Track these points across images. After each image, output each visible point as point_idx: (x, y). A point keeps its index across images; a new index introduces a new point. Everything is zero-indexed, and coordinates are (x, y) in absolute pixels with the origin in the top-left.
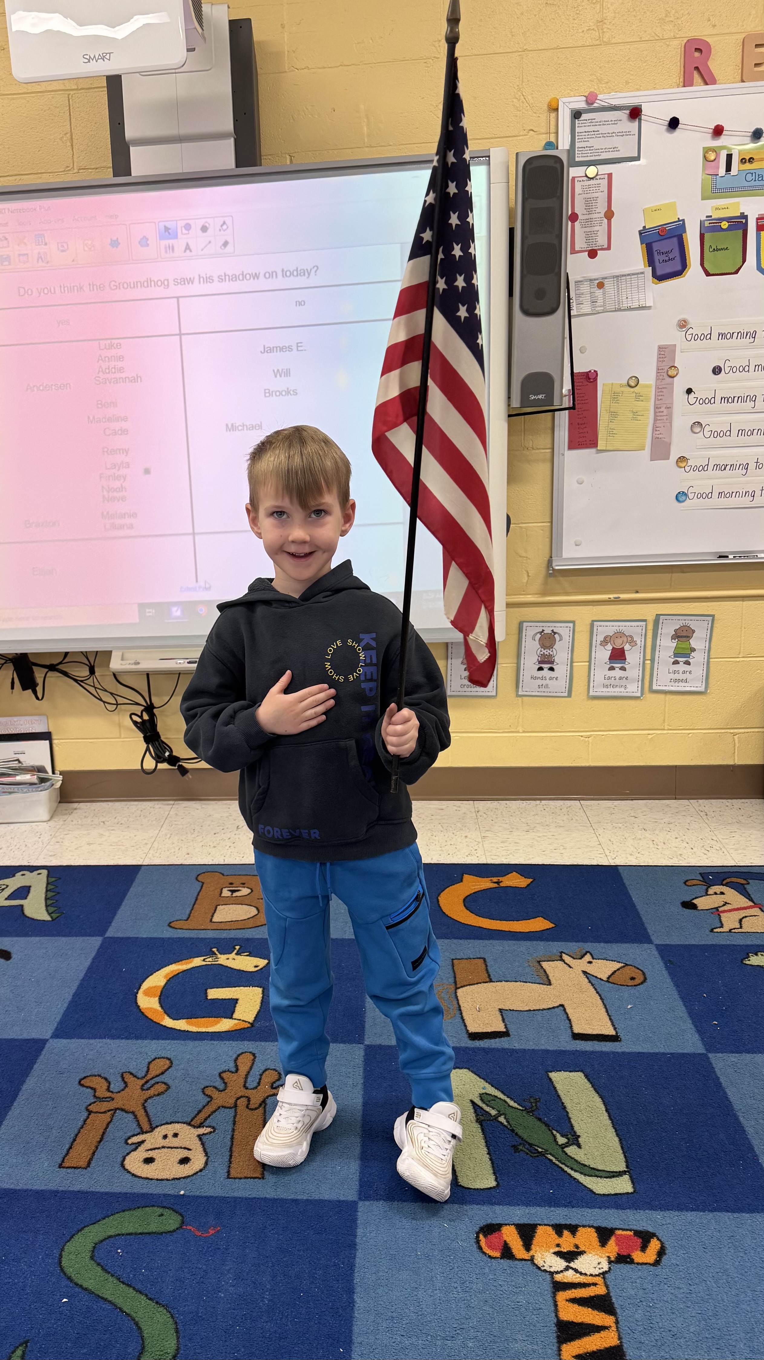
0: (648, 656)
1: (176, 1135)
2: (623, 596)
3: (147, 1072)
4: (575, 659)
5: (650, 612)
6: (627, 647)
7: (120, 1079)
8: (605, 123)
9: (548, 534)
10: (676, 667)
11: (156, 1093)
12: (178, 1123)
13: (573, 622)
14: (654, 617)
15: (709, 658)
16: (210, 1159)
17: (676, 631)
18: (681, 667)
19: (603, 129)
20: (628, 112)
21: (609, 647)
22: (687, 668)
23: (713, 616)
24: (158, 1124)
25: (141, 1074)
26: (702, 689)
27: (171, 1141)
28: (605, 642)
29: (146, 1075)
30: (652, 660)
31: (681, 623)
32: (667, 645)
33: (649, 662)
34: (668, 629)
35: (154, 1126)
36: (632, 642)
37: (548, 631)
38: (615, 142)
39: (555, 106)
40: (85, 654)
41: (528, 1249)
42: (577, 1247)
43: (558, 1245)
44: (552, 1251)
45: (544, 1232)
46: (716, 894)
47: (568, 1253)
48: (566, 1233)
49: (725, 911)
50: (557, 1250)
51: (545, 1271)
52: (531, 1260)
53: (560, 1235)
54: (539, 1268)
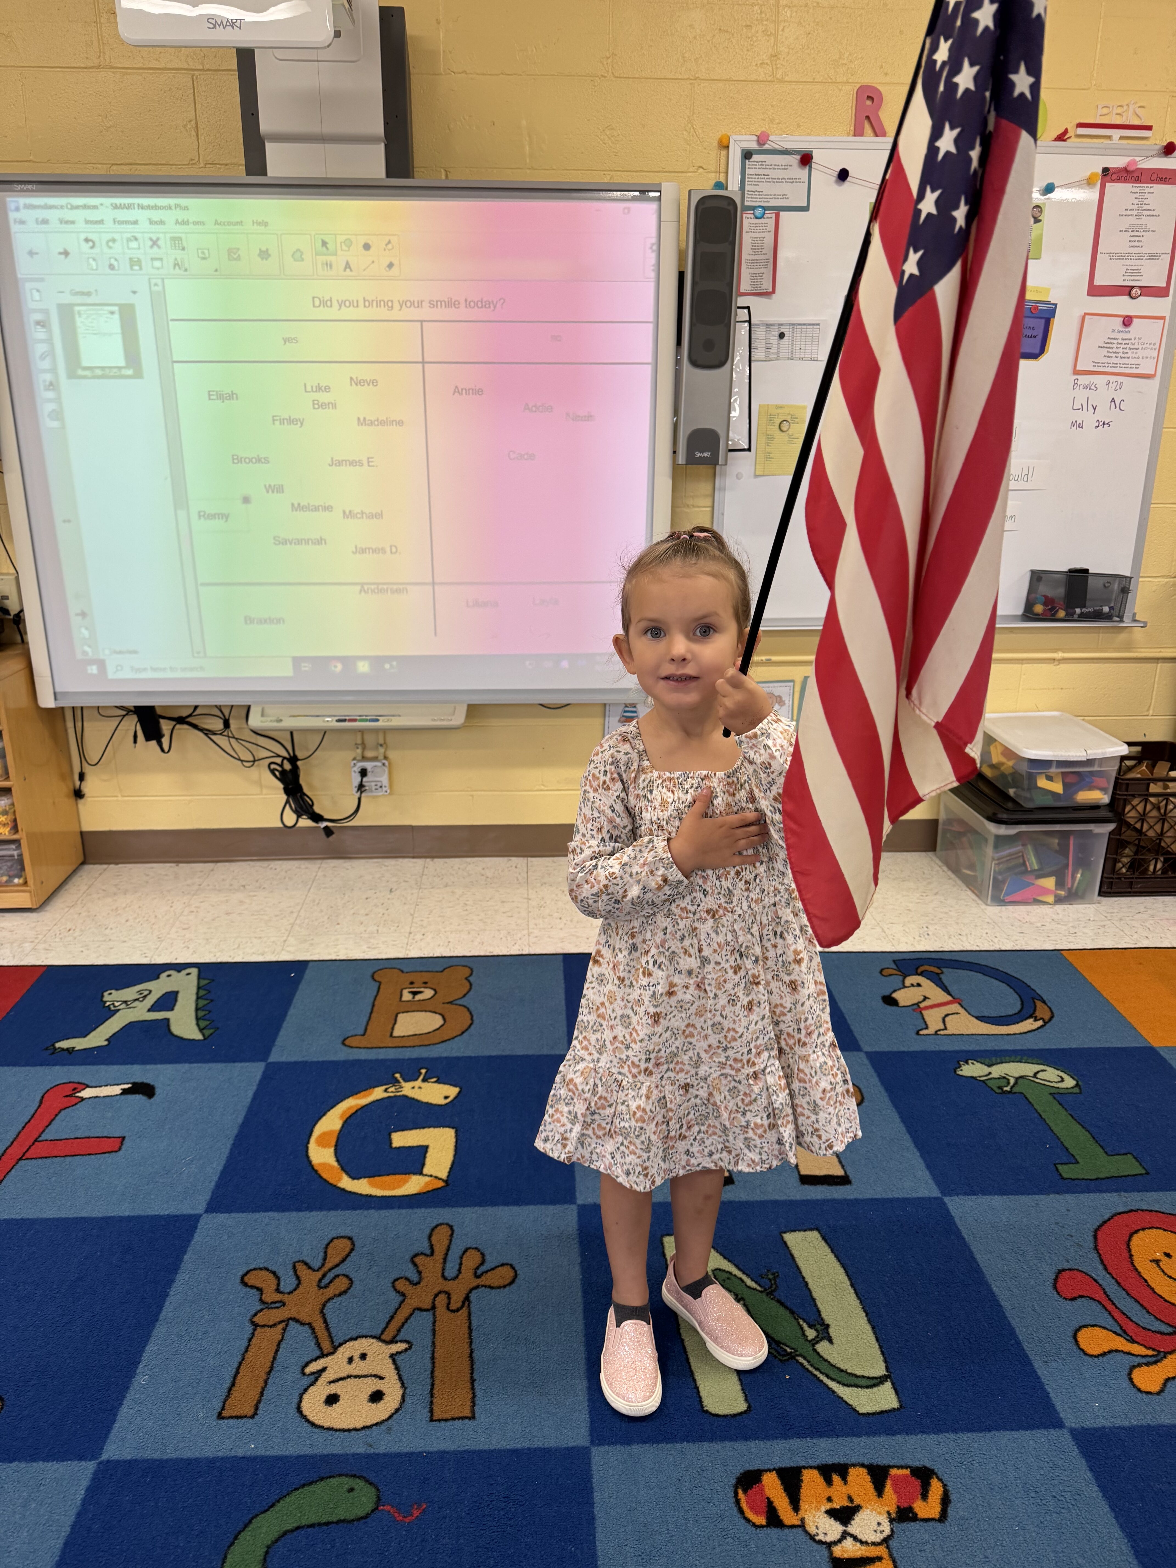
1: (363, 1356)
3: (325, 1259)
5: (798, 674)
7: (291, 1273)
8: (776, 167)
11: (337, 1292)
12: (366, 1337)
14: (801, 679)
16: (408, 1391)
19: (773, 176)
20: (799, 157)
24: (341, 1341)
25: (316, 1264)
27: (359, 1367)
29: (323, 1265)
35: (336, 1344)
38: (785, 188)
39: (725, 144)
40: (219, 708)
41: (796, 1508)
42: (851, 1499)
43: (829, 1499)
44: (823, 1509)
45: (811, 1479)
46: (912, 985)
47: (843, 1509)
48: (836, 1478)
49: (927, 1008)
50: (828, 1506)
51: (820, 1542)
52: (802, 1526)
53: (829, 1482)
54: (812, 1538)
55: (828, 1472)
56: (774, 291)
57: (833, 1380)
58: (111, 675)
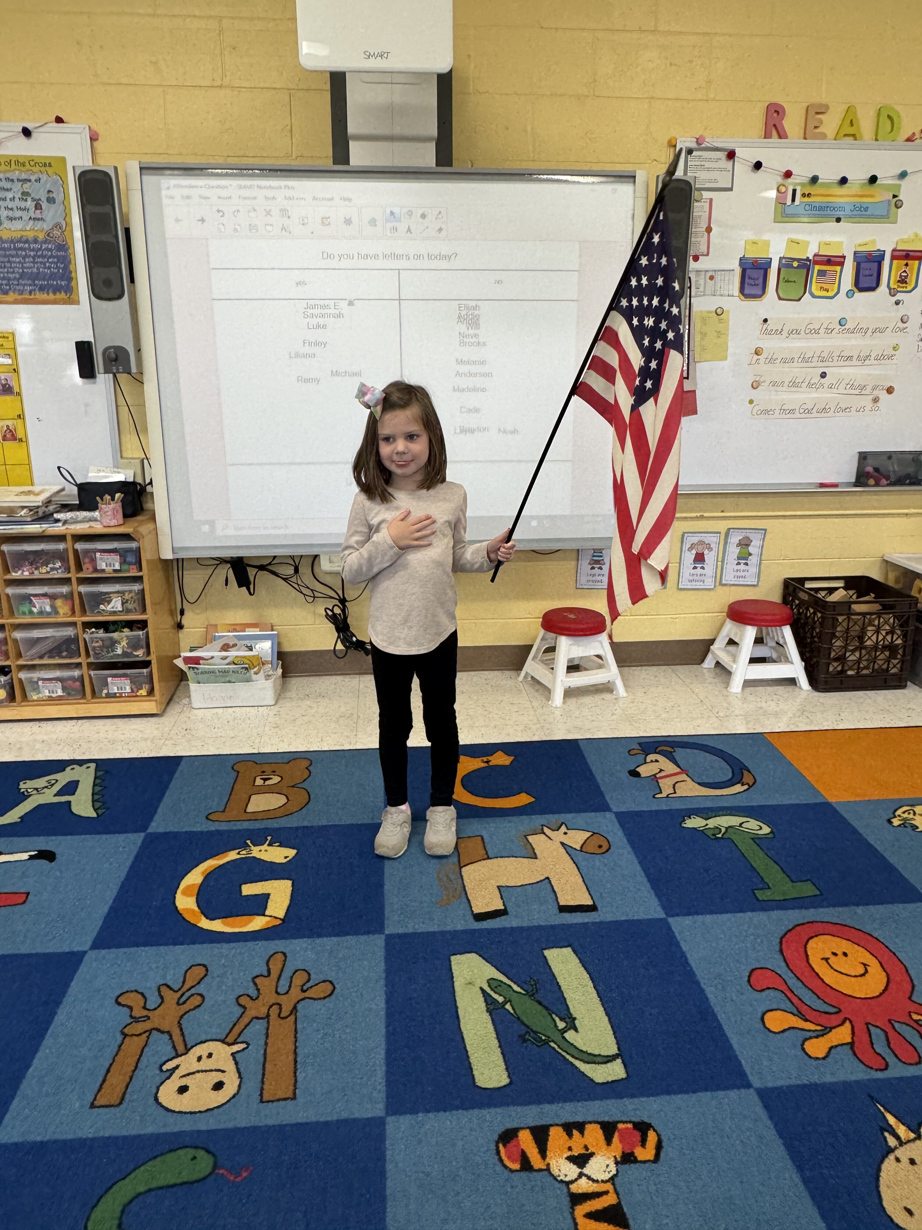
0: (720, 559)
2: (706, 515)
4: (670, 561)
6: (706, 552)
8: (709, 160)
10: (739, 567)
15: (761, 560)
17: (740, 540)
18: (742, 567)
19: (708, 164)
20: (726, 153)
21: (694, 552)
22: (746, 567)
23: (766, 530)
26: (756, 583)
28: (691, 549)
30: (723, 562)
31: (744, 535)
32: (733, 551)
33: (720, 563)
34: (735, 539)
36: (710, 549)
38: (716, 175)
39: (673, 143)
40: (292, 557)
41: (544, 1156)
42: (586, 1148)
43: (570, 1149)
44: (565, 1156)
46: (652, 762)
48: (576, 1133)
49: (662, 778)
50: (569, 1154)
52: (548, 1169)
53: (570, 1136)
54: (555, 1178)
56: (708, 254)
58: (219, 532)
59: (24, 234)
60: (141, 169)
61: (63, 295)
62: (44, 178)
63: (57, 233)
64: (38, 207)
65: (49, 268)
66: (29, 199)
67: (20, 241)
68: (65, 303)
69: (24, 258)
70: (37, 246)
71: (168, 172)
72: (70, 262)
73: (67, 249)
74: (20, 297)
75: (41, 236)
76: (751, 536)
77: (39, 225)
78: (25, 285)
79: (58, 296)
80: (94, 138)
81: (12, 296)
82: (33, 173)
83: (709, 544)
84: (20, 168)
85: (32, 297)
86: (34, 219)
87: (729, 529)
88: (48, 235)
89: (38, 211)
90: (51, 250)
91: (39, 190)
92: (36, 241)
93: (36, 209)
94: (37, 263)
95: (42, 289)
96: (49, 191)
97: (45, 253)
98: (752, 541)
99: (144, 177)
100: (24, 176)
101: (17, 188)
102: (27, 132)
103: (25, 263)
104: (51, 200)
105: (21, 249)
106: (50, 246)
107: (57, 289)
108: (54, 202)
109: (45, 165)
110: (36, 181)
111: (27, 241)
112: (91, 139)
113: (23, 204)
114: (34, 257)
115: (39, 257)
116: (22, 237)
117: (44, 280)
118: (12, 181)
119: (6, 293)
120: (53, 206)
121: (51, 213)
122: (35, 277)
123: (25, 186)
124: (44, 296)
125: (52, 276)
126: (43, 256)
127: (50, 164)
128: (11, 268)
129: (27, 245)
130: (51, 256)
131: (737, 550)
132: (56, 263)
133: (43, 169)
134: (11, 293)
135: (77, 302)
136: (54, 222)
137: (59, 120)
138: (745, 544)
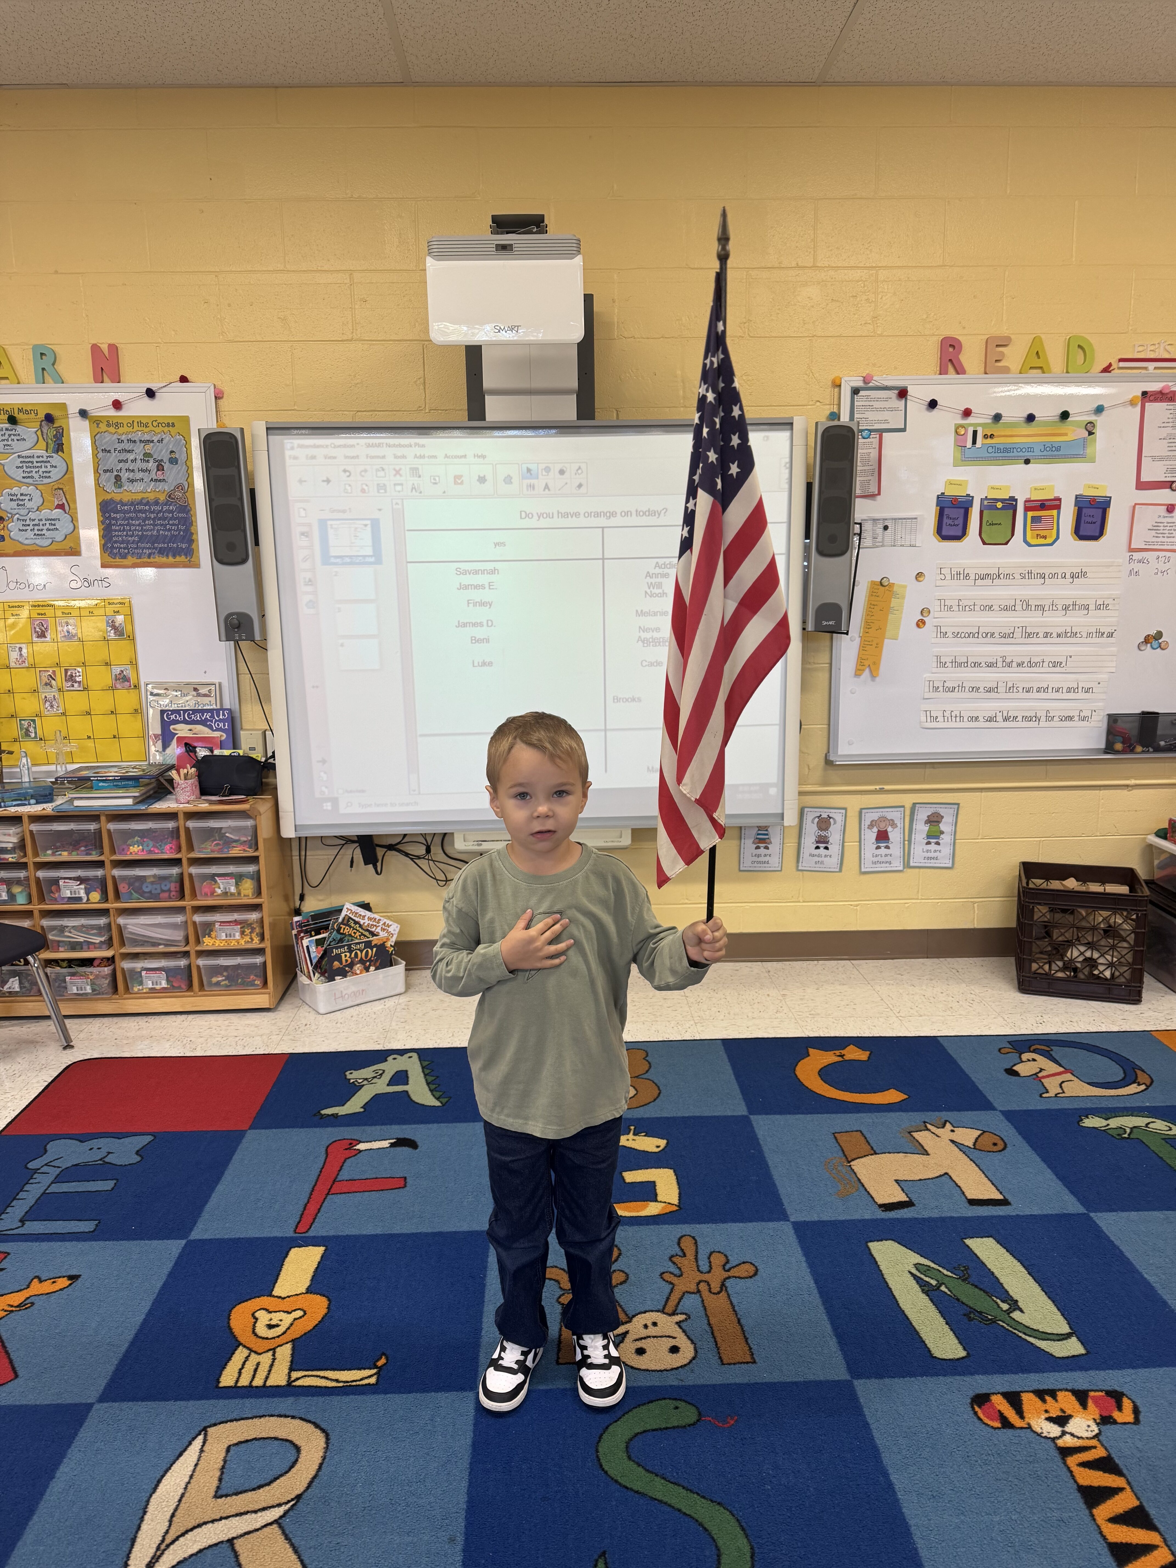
0: (907, 838)
1: (655, 1324)
2: (887, 787)
4: (846, 840)
5: (908, 800)
6: (889, 829)
8: (878, 399)
9: (825, 734)
10: (929, 847)
13: (845, 809)
14: (911, 805)
15: (955, 839)
16: (698, 1348)
17: (928, 816)
18: (933, 847)
19: (877, 405)
20: (896, 392)
21: (875, 830)
22: (937, 847)
23: (958, 805)
26: (950, 865)
27: (653, 1330)
28: (871, 826)
30: (910, 841)
31: (934, 810)
32: (921, 829)
33: (906, 842)
34: (922, 815)
36: (893, 824)
37: (824, 816)
38: (886, 415)
39: (838, 383)
40: (424, 836)
41: (1022, 1417)
42: (1063, 1411)
43: (1046, 1411)
44: (1043, 1417)
45: (1029, 1400)
46: (1029, 1060)
47: (1058, 1417)
48: (1048, 1398)
49: (1044, 1077)
50: (1047, 1415)
51: (1046, 1437)
52: (1029, 1427)
53: (1044, 1401)
54: (1039, 1435)
55: (1041, 1394)
56: (879, 494)
57: (1030, 1336)
58: (342, 810)
59: (145, 495)
60: (267, 429)
61: (182, 559)
62: (167, 439)
63: (178, 494)
64: (160, 468)
65: (169, 530)
66: (151, 460)
67: (140, 503)
68: (185, 566)
69: (144, 521)
70: (159, 508)
71: (296, 432)
72: (191, 524)
73: (189, 511)
74: (139, 561)
75: (162, 498)
76: (942, 811)
77: (161, 486)
78: (143, 549)
79: (178, 559)
80: (218, 397)
81: (130, 560)
82: (156, 434)
83: (892, 820)
84: (142, 428)
85: (152, 560)
86: (156, 480)
87: (914, 804)
88: (169, 497)
89: (159, 473)
90: (172, 512)
91: (162, 450)
92: (156, 503)
93: (158, 470)
94: (156, 525)
95: (161, 552)
96: (172, 452)
97: (166, 515)
98: (942, 817)
99: (270, 437)
100: (147, 437)
101: (139, 449)
102: (150, 393)
103: (145, 525)
104: (173, 461)
105: (140, 511)
106: (171, 508)
107: (176, 553)
108: (177, 463)
109: (168, 425)
110: (158, 441)
111: (148, 503)
112: (216, 397)
113: (144, 466)
114: (154, 519)
115: (159, 519)
116: (143, 498)
117: (164, 543)
118: (135, 442)
119: (124, 557)
120: (175, 468)
121: (173, 475)
122: (154, 540)
123: (147, 447)
124: (164, 560)
125: (173, 539)
126: (164, 519)
127: (173, 424)
128: (130, 530)
129: (147, 508)
130: (171, 519)
131: (926, 828)
132: (177, 525)
133: (166, 429)
134: (129, 557)
135: (197, 566)
136: (175, 484)
137: (184, 379)
138: (934, 820)
